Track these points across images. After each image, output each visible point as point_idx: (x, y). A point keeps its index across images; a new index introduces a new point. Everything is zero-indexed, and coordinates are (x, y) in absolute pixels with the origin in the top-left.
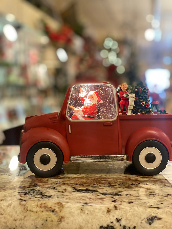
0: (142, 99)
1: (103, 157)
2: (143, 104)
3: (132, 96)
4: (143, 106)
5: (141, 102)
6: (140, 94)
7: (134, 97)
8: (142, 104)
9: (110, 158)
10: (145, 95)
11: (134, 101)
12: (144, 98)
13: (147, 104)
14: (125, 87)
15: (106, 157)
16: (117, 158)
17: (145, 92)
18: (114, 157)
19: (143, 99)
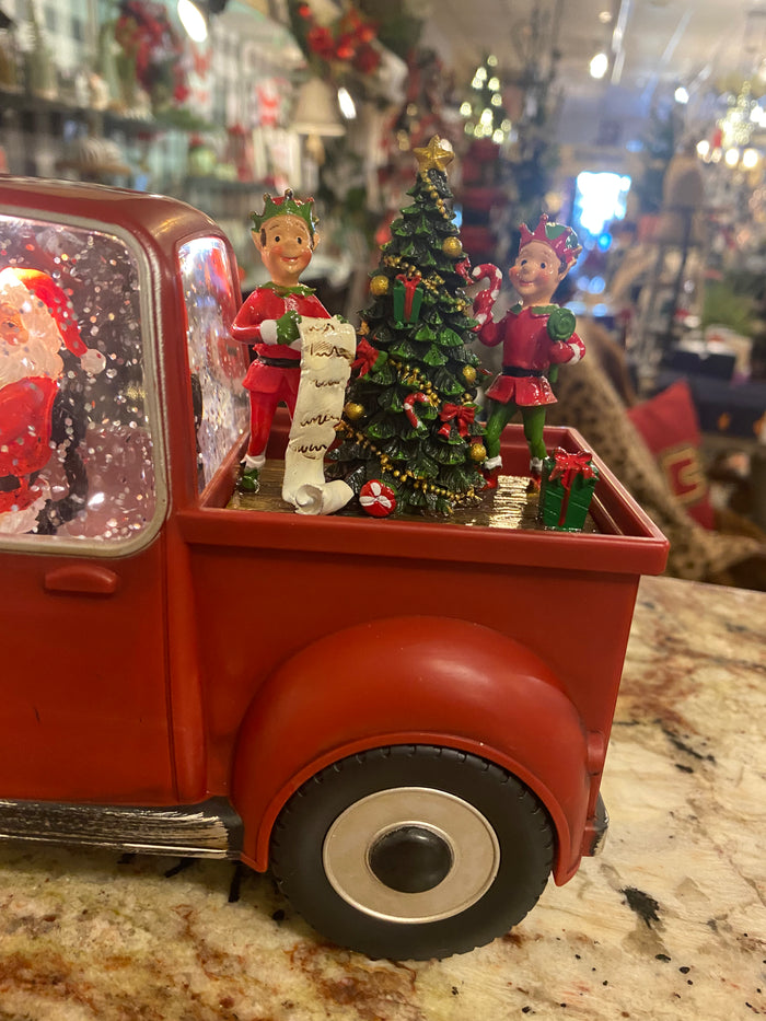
0: (414, 362)
1: (44, 815)
2: (418, 405)
3: (325, 345)
4: (420, 424)
5: (406, 392)
6: (400, 325)
7: (341, 353)
8: (408, 407)
9: (97, 831)
10: (446, 337)
11: (344, 384)
12: (431, 359)
13: (450, 406)
14: (287, 259)
15: (70, 817)
16: (152, 835)
17: (448, 306)
18: (135, 824)
19: (424, 368)
